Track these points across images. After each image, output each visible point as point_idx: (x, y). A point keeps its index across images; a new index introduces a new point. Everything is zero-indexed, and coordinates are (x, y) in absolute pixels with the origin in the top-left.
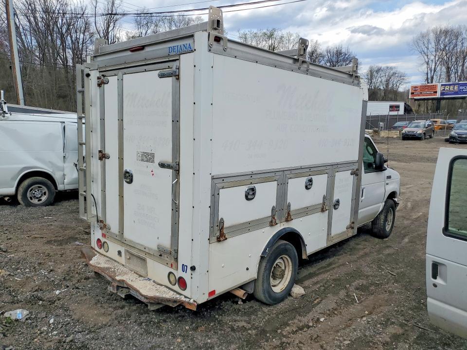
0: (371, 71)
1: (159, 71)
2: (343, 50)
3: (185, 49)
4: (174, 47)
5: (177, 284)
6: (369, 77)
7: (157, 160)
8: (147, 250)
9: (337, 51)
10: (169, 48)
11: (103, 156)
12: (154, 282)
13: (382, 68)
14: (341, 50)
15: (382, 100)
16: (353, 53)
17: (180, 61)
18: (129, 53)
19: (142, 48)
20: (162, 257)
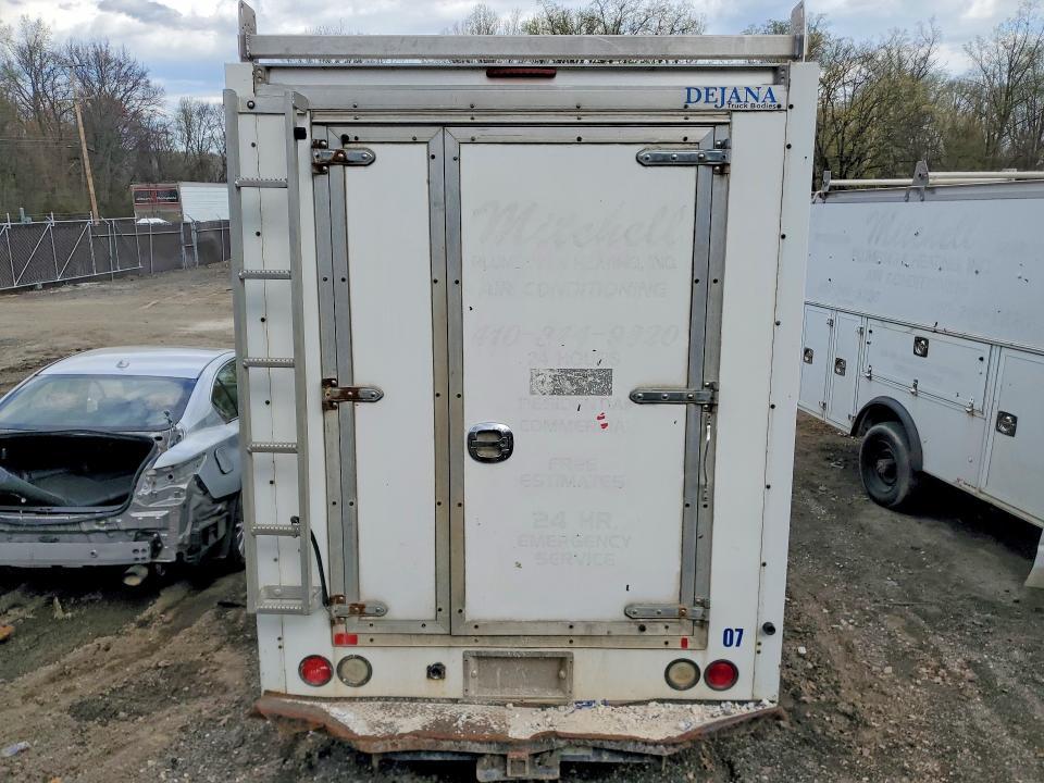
0: (184, 111)
1: (641, 147)
2: (113, 54)
3: (754, 101)
4: (707, 89)
5: (702, 680)
6: (183, 125)
7: (622, 387)
8: (579, 630)
9: (97, 54)
10: (689, 89)
11: (342, 395)
12: (605, 703)
13: (211, 107)
14: (107, 53)
15: (220, 182)
16: (140, 64)
17: (730, 129)
18: (480, 79)
19: (548, 73)
20: (647, 633)
